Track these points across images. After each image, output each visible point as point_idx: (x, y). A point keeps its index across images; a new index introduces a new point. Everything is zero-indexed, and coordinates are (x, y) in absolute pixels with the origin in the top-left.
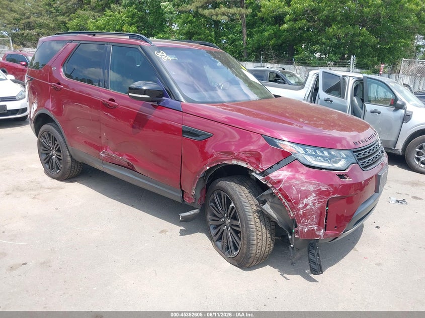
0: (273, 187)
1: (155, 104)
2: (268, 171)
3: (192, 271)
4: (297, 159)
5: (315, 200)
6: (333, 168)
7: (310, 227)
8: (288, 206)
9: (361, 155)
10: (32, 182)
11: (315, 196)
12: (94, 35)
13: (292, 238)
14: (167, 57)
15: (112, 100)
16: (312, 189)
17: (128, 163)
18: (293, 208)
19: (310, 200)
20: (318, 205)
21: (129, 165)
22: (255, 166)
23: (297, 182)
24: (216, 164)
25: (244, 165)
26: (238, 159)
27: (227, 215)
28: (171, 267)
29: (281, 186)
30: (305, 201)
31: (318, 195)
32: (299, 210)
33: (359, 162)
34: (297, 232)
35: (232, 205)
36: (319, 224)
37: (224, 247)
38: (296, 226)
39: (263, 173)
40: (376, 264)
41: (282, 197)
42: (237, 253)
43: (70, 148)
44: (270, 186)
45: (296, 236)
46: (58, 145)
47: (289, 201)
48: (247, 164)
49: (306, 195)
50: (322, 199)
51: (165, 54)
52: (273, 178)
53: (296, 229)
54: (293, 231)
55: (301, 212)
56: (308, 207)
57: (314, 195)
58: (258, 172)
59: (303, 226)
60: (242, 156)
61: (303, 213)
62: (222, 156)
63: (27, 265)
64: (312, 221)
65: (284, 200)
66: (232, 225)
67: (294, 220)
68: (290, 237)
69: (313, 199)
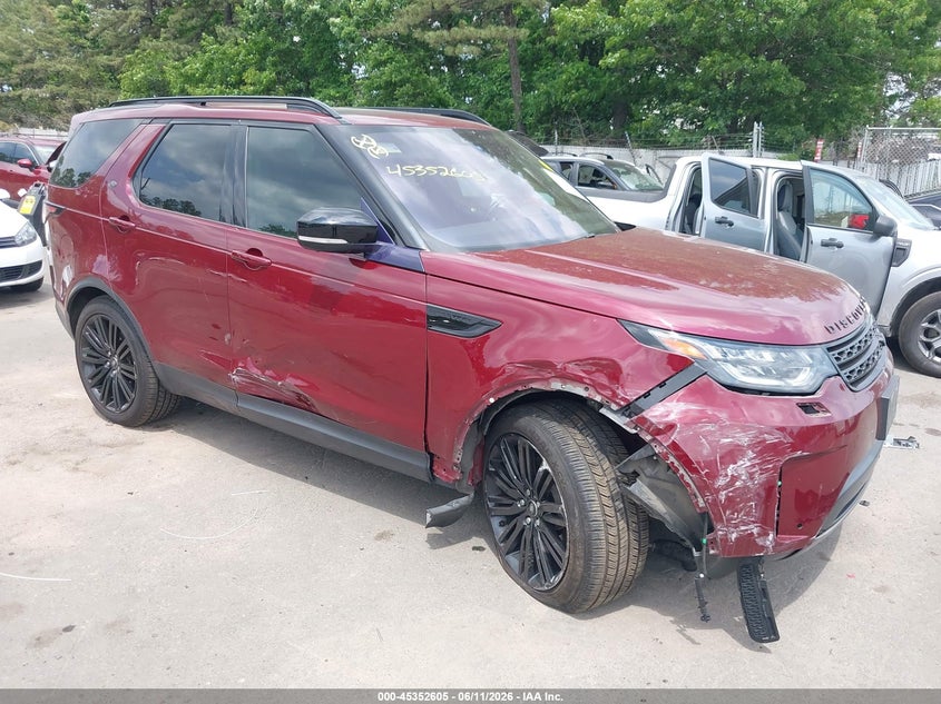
0: (654, 440)
1: (360, 257)
2: (641, 403)
3: (464, 627)
4: (706, 373)
5: (753, 466)
6: (787, 389)
7: (743, 528)
8: (690, 482)
9: (845, 356)
10: (67, 432)
11: (754, 458)
12: (203, 104)
13: (700, 558)
14: (380, 148)
15: (254, 251)
16: (744, 440)
17: (299, 395)
18: (704, 488)
19: (742, 467)
20: (759, 478)
21: (300, 400)
22: (609, 393)
23: (710, 427)
24: (512, 391)
25: (579, 390)
26: (564, 376)
27: (532, 492)
28: (414, 621)
29: (675, 437)
30: (730, 471)
31: (759, 454)
32: (717, 491)
33: (842, 373)
34: (712, 542)
35: (545, 466)
36: (764, 522)
37: (527, 567)
38: (711, 529)
39: (628, 409)
40: (876, 590)
41: (676, 463)
42: (557, 580)
43: (156, 364)
44: (648, 438)
45: (712, 552)
46: (126, 347)
47: (695, 471)
48: (587, 389)
49: (732, 454)
50: (768, 462)
51: (374, 142)
52: (654, 420)
53: (711, 536)
54: (704, 541)
55: (723, 496)
56: (738, 484)
57: (751, 454)
58: (614, 407)
59: (727, 527)
60: (573, 369)
61: (728, 499)
62: (526, 372)
63: (74, 631)
64: (747, 514)
65: (682, 471)
66: (543, 515)
67: (704, 515)
68: (696, 554)
69: (749, 464)
